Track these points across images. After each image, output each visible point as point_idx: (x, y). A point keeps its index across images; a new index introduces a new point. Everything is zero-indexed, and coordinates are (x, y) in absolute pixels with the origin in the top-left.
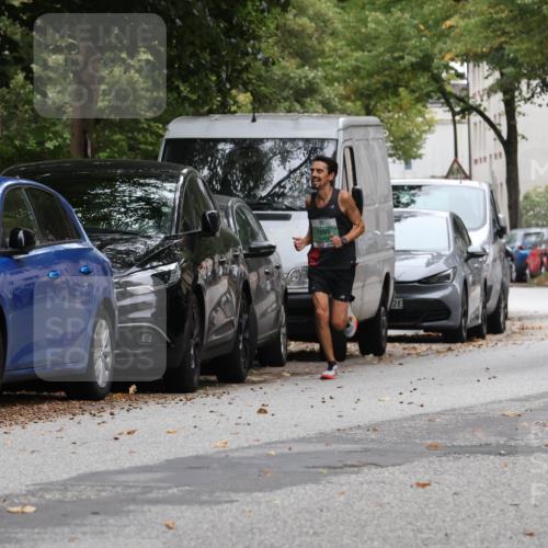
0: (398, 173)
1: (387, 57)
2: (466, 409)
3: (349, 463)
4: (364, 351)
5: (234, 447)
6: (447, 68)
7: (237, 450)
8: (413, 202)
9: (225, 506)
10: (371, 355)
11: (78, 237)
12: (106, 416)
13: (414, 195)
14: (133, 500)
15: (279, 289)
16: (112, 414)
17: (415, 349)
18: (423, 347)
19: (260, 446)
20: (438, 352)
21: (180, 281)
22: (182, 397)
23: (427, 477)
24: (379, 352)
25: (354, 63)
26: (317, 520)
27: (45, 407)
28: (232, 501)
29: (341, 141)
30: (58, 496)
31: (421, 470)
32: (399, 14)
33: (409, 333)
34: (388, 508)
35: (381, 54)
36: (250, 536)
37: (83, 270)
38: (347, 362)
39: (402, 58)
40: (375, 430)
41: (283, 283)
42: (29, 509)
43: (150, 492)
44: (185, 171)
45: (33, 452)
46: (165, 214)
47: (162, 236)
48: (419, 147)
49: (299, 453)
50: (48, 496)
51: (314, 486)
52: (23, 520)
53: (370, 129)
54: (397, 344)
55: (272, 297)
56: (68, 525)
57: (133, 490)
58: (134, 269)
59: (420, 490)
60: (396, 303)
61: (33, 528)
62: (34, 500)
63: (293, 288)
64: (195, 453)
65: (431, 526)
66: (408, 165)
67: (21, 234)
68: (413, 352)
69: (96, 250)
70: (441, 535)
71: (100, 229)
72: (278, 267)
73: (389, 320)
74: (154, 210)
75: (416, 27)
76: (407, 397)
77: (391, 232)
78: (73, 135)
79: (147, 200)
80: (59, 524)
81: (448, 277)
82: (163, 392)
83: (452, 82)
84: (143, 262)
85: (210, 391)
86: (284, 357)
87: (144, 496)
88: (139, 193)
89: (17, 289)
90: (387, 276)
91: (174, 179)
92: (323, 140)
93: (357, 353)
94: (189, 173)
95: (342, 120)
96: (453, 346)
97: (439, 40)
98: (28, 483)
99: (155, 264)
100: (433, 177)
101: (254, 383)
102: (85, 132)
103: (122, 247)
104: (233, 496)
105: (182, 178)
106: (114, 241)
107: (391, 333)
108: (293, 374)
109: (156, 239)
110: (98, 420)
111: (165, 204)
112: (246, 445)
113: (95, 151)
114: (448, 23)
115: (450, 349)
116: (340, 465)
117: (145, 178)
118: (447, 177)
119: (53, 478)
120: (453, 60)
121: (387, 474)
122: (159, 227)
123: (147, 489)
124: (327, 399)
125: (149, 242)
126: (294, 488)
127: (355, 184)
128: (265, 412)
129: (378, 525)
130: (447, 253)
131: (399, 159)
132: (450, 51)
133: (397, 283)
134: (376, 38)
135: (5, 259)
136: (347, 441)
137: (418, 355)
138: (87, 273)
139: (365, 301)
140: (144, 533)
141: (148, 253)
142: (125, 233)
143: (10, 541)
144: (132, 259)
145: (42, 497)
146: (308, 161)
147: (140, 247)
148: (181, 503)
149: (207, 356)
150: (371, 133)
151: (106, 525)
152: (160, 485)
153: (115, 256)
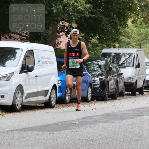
1: (145, 37)
3: (138, 115)
4: (140, 94)
5: (115, 112)
9: (114, 123)
10: (141, 95)
11: (85, 71)
12: (90, 105)
14: (96, 121)
15: (124, 82)
19: (120, 112)
21: (104, 80)
22: (105, 102)
24: (143, 94)
25: (138, 39)
26: (132, 126)
29: (136, 53)
30: (82, 120)
32: (147, 29)
35: (143, 37)
36: (119, 129)
38: (136, 96)
39: (148, 38)
40: (142, 109)
41: (124, 80)
42: (77, 123)
44: (106, 59)
46: (102, 67)
47: (101, 71)
49: (128, 113)
50: (80, 120)
51: (131, 119)
52: (75, 125)
53: (141, 51)
55: (122, 83)
57: (96, 120)
58: (96, 77)
60: (146, 84)
61: (78, 126)
62: (78, 121)
63: (126, 81)
64: (108, 113)
66: (148, 58)
69: (89, 74)
71: (89, 70)
72: (123, 77)
73: (144, 88)
74: (100, 66)
77: (145, 71)
79: (98, 64)
80: (83, 126)
84: (97, 76)
85: (110, 101)
86: (124, 95)
87: (99, 121)
88: (97, 63)
90: (144, 79)
91: (104, 60)
92: (132, 53)
93: (138, 94)
95: (136, 49)
98: (76, 118)
99: (100, 76)
101: (118, 99)
104: (116, 121)
105: (105, 60)
106: (92, 72)
107: (145, 90)
108: (126, 98)
109: (100, 72)
111: (102, 65)
112: (117, 111)
116: (136, 115)
117: (98, 60)
119: (81, 117)
122: (100, 70)
123: (99, 119)
124: (133, 103)
126: (127, 120)
127: (138, 62)
131: (146, 57)
133: (146, 81)
134: (142, 34)
136: (137, 111)
138: (87, 78)
139: (140, 84)
140: (99, 128)
141: (98, 74)
142: (94, 71)
143: (73, 129)
144: (95, 75)
145: (79, 121)
146: (129, 57)
147: (97, 73)
148: (106, 122)
149: (109, 94)
150: (142, 52)
151: (91, 126)
152: (101, 119)
153: (92, 75)
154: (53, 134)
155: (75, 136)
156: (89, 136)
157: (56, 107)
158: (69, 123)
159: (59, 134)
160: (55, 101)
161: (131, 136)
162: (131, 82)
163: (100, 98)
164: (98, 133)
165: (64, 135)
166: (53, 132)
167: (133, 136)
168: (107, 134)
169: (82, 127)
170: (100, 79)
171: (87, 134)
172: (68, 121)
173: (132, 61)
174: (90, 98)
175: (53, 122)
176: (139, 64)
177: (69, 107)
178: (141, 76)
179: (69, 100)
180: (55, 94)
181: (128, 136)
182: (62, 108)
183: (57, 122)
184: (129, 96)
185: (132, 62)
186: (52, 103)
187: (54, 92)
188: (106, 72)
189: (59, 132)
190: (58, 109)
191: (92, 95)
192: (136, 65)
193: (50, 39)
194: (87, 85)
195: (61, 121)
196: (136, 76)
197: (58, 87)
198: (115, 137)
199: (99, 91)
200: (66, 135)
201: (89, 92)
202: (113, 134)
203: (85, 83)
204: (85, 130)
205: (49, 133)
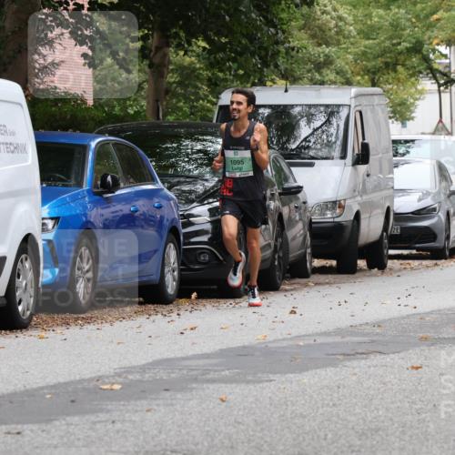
0: (396, 131)
1: (387, 44)
2: (449, 310)
3: (360, 351)
4: (371, 266)
5: (271, 339)
6: (434, 51)
7: (274, 341)
8: (408, 152)
9: (265, 384)
10: (376, 269)
11: (153, 180)
12: (174, 316)
13: (409, 147)
14: (195, 380)
15: (307, 220)
16: (178, 315)
17: (409, 264)
18: (416, 263)
19: (291, 339)
20: (427, 267)
22: (232, 301)
23: (420, 362)
24: (382, 267)
25: (363, 49)
26: (336, 395)
27: (128, 309)
28: (271, 381)
29: (353, 106)
30: (138, 377)
31: (414, 356)
32: (397, 10)
33: (405, 252)
34: (390, 386)
35: (383, 42)
36: (284, 407)
37: (156, 205)
38: (357, 275)
39: (399, 44)
40: (379, 326)
41: (308, 214)
42: (117, 387)
43: (208, 374)
45: (119, 343)
47: (217, 179)
48: (412, 112)
49: (321, 344)
50: (130, 377)
51: (332, 369)
52: (111, 395)
53: (375, 97)
54: (395, 261)
55: (300, 225)
56: (146, 398)
57: (195, 372)
58: (195, 204)
59: (415, 372)
60: (395, 229)
61: (120, 401)
62: (120, 380)
63: (316, 218)
64: (242, 345)
65: (422, 399)
66: (404, 125)
67: (109, 178)
68: (408, 266)
69: (166, 190)
70: (431, 406)
71: (169, 174)
72: (305, 203)
73: (390, 242)
75: (409, 20)
76: (404, 301)
77: (391, 176)
78: (148, 103)
79: (205, 152)
80: (140, 398)
81: (434, 209)
82: (217, 298)
83: (438, 61)
84: (202, 199)
86: (310, 271)
87: (204, 377)
88: (199, 147)
89: (106, 220)
90: (388, 209)
92: (339, 106)
93: (366, 268)
95: (354, 90)
96: (439, 262)
97: (427, 29)
98: (116, 367)
99: (211, 200)
100: (423, 133)
101: (286, 291)
102: (157, 101)
103: (186, 188)
104: (271, 377)
106: (179, 183)
107: (392, 252)
108: (316, 284)
109: (211, 182)
110: (169, 319)
112: (281, 337)
113: (165, 116)
114: (435, 17)
115: (436, 264)
116: (353, 353)
117: (203, 135)
118: (434, 133)
119: (134, 364)
120: (438, 44)
121: (388, 360)
122: (214, 173)
123: (206, 371)
124: (343, 303)
125: (206, 184)
126: (318, 371)
127: (364, 139)
128: (295, 313)
129: (382, 399)
130: (434, 191)
131: (396, 120)
132: (436, 37)
133: (396, 214)
134: (379, 29)
135: (97, 197)
136: (356, 334)
137: (412, 268)
138: (160, 207)
139: (372, 229)
140: (204, 406)
141: (205, 192)
142: (188, 177)
143: (101, 411)
144: (193, 196)
145: (126, 378)
146: (328, 122)
147: (200, 188)
148: (232, 382)
150: (376, 100)
151: (175, 399)
152: (216, 368)
153: (181, 194)
154: (19, 433)
155: (106, 438)
156: (163, 436)
157: (36, 326)
158: (84, 389)
159: (44, 435)
160: (32, 300)
161: (330, 436)
162: (336, 220)
163: (215, 287)
164: (202, 424)
165: (62, 437)
166: (19, 426)
167: (340, 433)
168: (234, 430)
169: (138, 403)
170: (213, 212)
171: (155, 432)
172: (84, 380)
173: (337, 137)
174: (171, 286)
175: (20, 387)
176: (365, 147)
177: (87, 326)
178: (375, 197)
179: (87, 297)
180: (30, 275)
181: (318, 436)
182: (59, 330)
183: (35, 386)
184: (330, 277)
185: (339, 143)
186: (20, 308)
187: (27, 265)
189: (44, 426)
190: (43, 334)
191: (180, 275)
192: (356, 152)
194: (161, 237)
195: (51, 380)
196: (354, 197)
198: (268, 439)
199: (207, 258)
200: (73, 437)
201: (170, 263)
202: (262, 429)
203: (153, 226)
204: (149, 414)
205: (4, 431)
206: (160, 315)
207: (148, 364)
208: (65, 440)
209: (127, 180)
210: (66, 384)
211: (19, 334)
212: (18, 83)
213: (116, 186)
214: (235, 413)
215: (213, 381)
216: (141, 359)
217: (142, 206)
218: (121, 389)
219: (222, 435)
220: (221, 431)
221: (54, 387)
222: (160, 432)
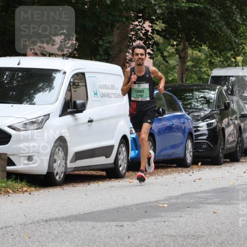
7: (238, 185)
9: (235, 205)
11: (181, 110)
12: (191, 173)
14: (202, 203)
16: (193, 172)
19: (246, 184)
21: (216, 126)
22: (217, 166)
27: (169, 170)
28: (237, 204)
30: (175, 201)
37: (182, 122)
42: (165, 205)
44: (218, 87)
45: (166, 185)
46: (211, 102)
47: (210, 110)
50: (172, 201)
52: (163, 209)
56: (180, 211)
57: (201, 200)
58: (200, 121)
61: (167, 212)
62: (167, 202)
64: (223, 187)
67: (161, 110)
69: (187, 115)
71: (188, 108)
74: (208, 101)
78: (178, 75)
79: (205, 98)
80: (176, 211)
82: (211, 165)
84: (203, 119)
85: (227, 164)
87: (205, 202)
88: (202, 95)
89: (159, 128)
91: (214, 90)
94: (220, 88)
98: (165, 196)
99: (207, 120)
101: (243, 162)
102: (182, 74)
103: (196, 114)
104: (237, 202)
105: (217, 90)
106: (193, 112)
109: (208, 111)
111: (211, 99)
112: (241, 184)
113: (186, 80)
117: (204, 89)
119: (173, 195)
122: (209, 107)
123: (207, 199)
125: (205, 112)
138: (184, 123)
140: (206, 215)
141: (205, 116)
142: (197, 109)
143: (159, 216)
144: (199, 118)
145: (170, 201)
147: (202, 114)
148: (219, 204)
149: (225, 152)
151: (193, 211)
152: (211, 198)
153: (194, 117)
154: (122, 226)
155: (161, 229)
156: (187, 229)
157: (128, 177)
158: (150, 206)
159: (133, 226)
160: (126, 165)
163: (209, 160)
164: (205, 224)
165: (141, 228)
166: (122, 223)
168: (220, 226)
169: (175, 213)
170: (209, 125)
171: (184, 226)
172: (150, 202)
174: (189, 159)
175: (122, 205)
177: (151, 177)
180: (125, 154)
183: (128, 205)
186: (121, 169)
187: (124, 149)
188: (219, 112)
189: (133, 223)
190: (131, 180)
191: (193, 154)
193: (116, 53)
194: (185, 136)
195: (136, 202)
197: (131, 140)
198: (237, 231)
199: (206, 147)
200: (146, 228)
201: (188, 149)
202: (233, 226)
203: (181, 131)
204: (181, 218)
205: (115, 224)
206: (184, 173)
207: (180, 195)
208: (143, 229)
209: (169, 110)
210: (142, 203)
211: (120, 180)
212: (120, 66)
213: (164, 113)
214: (221, 218)
215: (210, 204)
216: (176, 193)
217: (175, 122)
218: (168, 206)
219: (215, 229)
220: (215, 227)
221: (136, 205)
222: (186, 227)
